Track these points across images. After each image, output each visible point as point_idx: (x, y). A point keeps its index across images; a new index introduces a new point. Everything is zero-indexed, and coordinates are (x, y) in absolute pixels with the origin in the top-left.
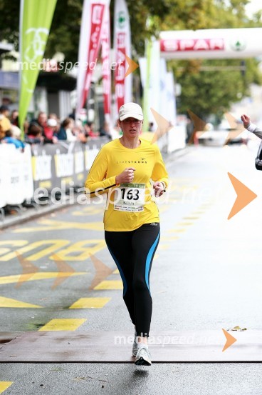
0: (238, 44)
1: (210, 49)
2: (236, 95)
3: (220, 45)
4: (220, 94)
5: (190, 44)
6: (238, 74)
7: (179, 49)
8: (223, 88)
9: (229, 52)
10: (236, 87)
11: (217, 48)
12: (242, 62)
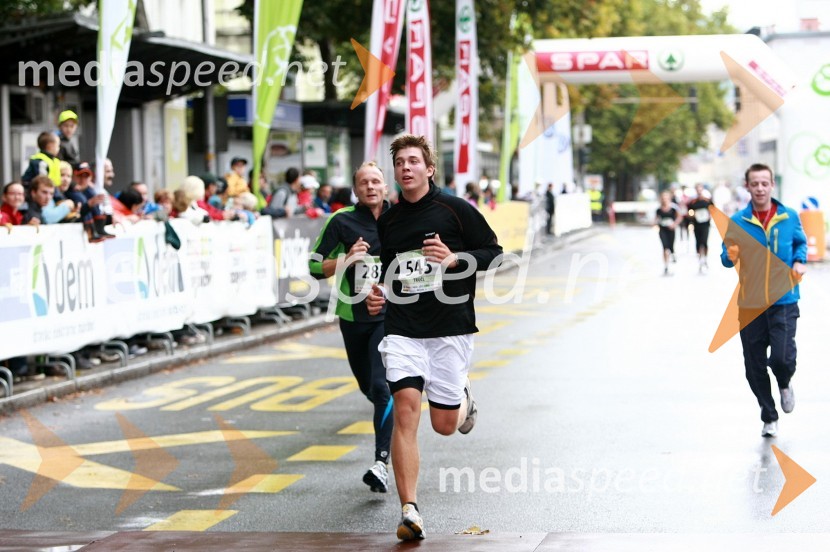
0: (671, 60)
1: (625, 68)
2: (685, 143)
3: (642, 62)
4: (659, 141)
5: (593, 60)
6: (686, 108)
7: (575, 68)
8: (662, 131)
9: (657, 71)
10: (684, 128)
11: (637, 67)
12: (690, 89)
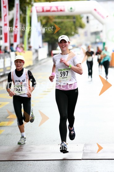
0: (71, 8)
1: (58, 11)
2: (71, 33)
3: (62, 9)
4: (64, 32)
5: (48, 9)
6: (72, 23)
7: (43, 11)
8: (65, 29)
9: (67, 12)
10: (71, 29)
11: (61, 11)
12: (74, 17)
